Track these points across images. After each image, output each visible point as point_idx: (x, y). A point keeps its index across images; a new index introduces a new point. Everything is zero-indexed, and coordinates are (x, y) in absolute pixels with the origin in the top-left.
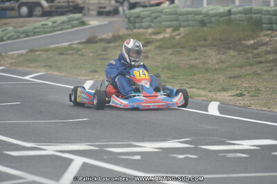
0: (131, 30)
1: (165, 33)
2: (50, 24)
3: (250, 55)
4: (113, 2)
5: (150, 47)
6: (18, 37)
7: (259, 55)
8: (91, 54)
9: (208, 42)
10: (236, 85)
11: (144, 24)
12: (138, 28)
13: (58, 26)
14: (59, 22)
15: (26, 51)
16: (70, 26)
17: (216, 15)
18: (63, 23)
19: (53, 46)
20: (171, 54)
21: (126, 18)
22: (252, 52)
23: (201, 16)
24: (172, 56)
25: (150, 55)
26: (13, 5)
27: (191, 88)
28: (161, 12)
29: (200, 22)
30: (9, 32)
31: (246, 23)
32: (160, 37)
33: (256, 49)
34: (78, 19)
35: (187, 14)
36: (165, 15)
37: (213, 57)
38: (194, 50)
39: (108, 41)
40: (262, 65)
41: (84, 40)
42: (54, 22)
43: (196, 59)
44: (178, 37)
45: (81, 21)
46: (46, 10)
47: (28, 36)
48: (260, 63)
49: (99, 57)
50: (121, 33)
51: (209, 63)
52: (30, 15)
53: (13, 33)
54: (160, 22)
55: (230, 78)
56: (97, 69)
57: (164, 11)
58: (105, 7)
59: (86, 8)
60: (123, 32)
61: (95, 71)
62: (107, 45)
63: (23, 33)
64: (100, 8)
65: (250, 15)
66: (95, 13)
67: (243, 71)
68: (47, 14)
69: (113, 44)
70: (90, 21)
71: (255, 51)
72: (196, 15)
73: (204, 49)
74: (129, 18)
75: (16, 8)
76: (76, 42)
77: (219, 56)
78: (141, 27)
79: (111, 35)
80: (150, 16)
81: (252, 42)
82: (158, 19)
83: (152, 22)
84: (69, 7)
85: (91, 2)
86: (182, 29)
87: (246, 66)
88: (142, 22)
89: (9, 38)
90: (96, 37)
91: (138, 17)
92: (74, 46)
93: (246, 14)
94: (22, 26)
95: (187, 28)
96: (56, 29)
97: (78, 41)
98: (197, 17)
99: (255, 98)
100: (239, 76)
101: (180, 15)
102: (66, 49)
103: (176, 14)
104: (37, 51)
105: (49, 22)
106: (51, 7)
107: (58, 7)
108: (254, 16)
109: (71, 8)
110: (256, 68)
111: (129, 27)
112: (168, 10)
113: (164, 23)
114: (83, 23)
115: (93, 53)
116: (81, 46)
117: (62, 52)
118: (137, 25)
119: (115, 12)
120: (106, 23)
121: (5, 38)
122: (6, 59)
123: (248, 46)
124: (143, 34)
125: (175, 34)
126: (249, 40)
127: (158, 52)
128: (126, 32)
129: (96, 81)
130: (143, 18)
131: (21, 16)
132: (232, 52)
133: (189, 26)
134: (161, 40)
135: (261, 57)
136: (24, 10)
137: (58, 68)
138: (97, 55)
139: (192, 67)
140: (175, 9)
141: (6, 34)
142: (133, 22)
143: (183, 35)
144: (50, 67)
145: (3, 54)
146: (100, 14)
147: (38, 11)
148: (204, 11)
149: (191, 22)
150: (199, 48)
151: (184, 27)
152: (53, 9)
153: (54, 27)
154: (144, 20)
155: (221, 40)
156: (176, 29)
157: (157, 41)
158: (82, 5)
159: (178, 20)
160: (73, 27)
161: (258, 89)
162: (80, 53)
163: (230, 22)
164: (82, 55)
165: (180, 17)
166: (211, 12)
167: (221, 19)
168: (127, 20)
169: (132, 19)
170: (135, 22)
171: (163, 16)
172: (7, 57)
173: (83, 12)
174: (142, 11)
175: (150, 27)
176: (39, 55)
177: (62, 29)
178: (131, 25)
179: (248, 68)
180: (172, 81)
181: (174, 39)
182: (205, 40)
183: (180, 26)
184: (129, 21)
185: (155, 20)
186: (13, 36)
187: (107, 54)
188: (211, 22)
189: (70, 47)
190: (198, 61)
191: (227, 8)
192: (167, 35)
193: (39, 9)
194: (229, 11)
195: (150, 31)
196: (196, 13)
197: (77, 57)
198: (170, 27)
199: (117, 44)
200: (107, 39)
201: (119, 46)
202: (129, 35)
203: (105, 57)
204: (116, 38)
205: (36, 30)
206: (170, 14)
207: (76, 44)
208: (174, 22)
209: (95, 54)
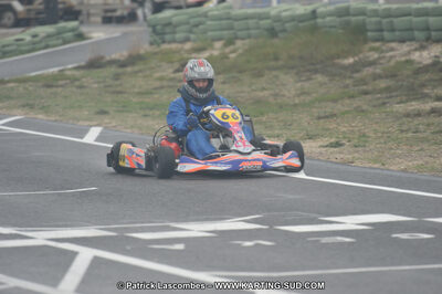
0: (159, 45)
1: (213, 49)
2: (28, 38)
3: (348, 81)
4: (127, 2)
7: (363, 81)
8: (96, 85)
9: (280, 63)
10: (328, 129)
11: (179, 36)
12: (170, 42)
13: (41, 41)
14: (42, 35)
16: (60, 41)
17: (293, 19)
18: (49, 36)
19: (33, 74)
21: (149, 26)
22: (350, 77)
23: (269, 21)
24: (226, 86)
28: (205, 15)
29: (267, 30)
31: (340, 31)
32: (205, 55)
33: (357, 71)
34: (73, 30)
35: (247, 17)
36: (212, 20)
37: (290, 86)
38: (259, 74)
39: (123, 64)
40: (369, 97)
41: (83, 63)
42: (35, 36)
43: (263, 89)
44: (233, 56)
45: (77, 32)
46: (21, 16)
48: (366, 93)
49: (109, 89)
50: (142, 52)
51: (284, 96)
54: (205, 32)
55: (319, 118)
56: (106, 109)
57: (210, 13)
58: (114, 11)
59: (84, 12)
60: (145, 48)
61: (103, 112)
62: (120, 70)
64: (106, 11)
65: (346, 18)
66: (99, 19)
67: (339, 107)
68: (23, 22)
69: (129, 69)
70: (90, 32)
71: (356, 75)
72: (261, 19)
73: (274, 73)
74: (154, 27)
76: (70, 66)
77: (299, 85)
78: (174, 41)
79: (125, 53)
80: (188, 23)
81: (351, 60)
82: (201, 27)
83: (191, 32)
85: (92, 2)
86: (239, 43)
87: (342, 98)
88: (174, 33)
90: (102, 58)
91: (169, 24)
92: (68, 73)
93: (340, 16)
95: (247, 41)
97: (74, 65)
98: (262, 22)
99: (360, 149)
100: (333, 115)
101: (236, 20)
102: (55, 77)
103: (229, 19)
104: (9, 82)
105: (26, 35)
106: (29, 10)
107: (39, 12)
108: (353, 19)
109: (61, 13)
110: (359, 102)
111: (155, 41)
112: (216, 13)
113: (210, 34)
114: (81, 37)
115: (99, 82)
116: (77, 73)
117: (49, 83)
118: (168, 37)
119: (131, 18)
120: (117, 34)
123: (345, 68)
124: (178, 51)
125: (227, 50)
126: (346, 57)
128: (154, 49)
129: (105, 128)
130: (176, 26)
132: (320, 78)
133: (249, 37)
135: (365, 84)
137: (45, 109)
138: (105, 86)
139: (258, 102)
140: (227, 11)
142: (160, 33)
143: (240, 51)
144: (31, 107)
146: (107, 20)
147: (8, 18)
148: (273, 12)
149: (253, 32)
150: (267, 72)
151: (243, 39)
152: (32, 15)
153: (34, 44)
154: (178, 29)
155: (301, 58)
156: (230, 42)
158: (77, 8)
159: (231, 28)
160: (65, 42)
161: (364, 135)
162: (77, 83)
163: (315, 29)
164: (81, 87)
165: (236, 23)
166: (284, 14)
167: (301, 25)
168: (150, 29)
169: (158, 27)
170: (164, 34)
171: (209, 23)
173: (81, 18)
174: (176, 15)
175: (187, 40)
176: (12, 88)
177: (47, 47)
178: (157, 38)
179: (348, 101)
181: (227, 58)
182: (276, 59)
183: (237, 38)
184: (154, 31)
185: (195, 30)
187: (121, 85)
188: (284, 31)
189: (61, 75)
190: (266, 93)
191: (310, 8)
192: (216, 53)
193: (10, 14)
194: (314, 12)
195: (188, 46)
196: (260, 17)
197: (74, 89)
198: (219, 39)
199: (136, 68)
200: (119, 61)
201: (140, 71)
202: (156, 53)
203: (119, 89)
204: (134, 59)
205: (7, 49)
206: (220, 18)
207: (70, 69)
208: (225, 32)
209: (102, 85)
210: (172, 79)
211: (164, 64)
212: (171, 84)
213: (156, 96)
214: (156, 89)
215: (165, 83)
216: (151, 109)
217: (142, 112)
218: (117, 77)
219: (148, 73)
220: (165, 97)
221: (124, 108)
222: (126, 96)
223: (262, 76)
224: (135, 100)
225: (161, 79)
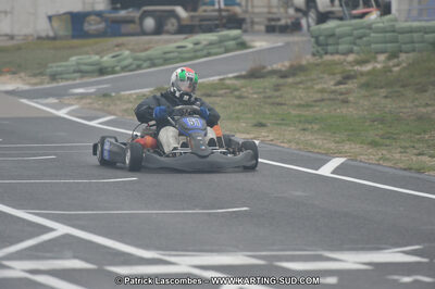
0: (321, 57)
1: (376, 62)
2: (190, 46)
4: (291, 11)
5: (350, 85)
6: (139, 67)
8: (255, 96)
11: (342, 47)
12: (332, 54)
13: (202, 50)
14: (205, 43)
15: (152, 89)
16: (222, 50)
18: (211, 44)
20: (386, 97)
21: (312, 36)
24: (389, 100)
25: (351, 99)
26: (132, 15)
27: (420, 154)
28: (369, 27)
29: (432, 44)
30: (125, 59)
32: (367, 68)
34: (235, 38)
35: (411, 31)
36: (374, 32)
38: (422, 89)
39: (283, 75)
41: (244, 73)
42: (196, 44)
43: (427, 105)
44: (396, 69)
45: (239, 41)
46: (185, 23)
47: (154, 65)
49: (269, 100)
50: (304, 62)
52: (158, 31)
53: (129, 61)
54: (369, 44)
56: (264, 121)
57: (374, 26)
58: (279, 20)
59: (248, 20)
60: (307, 59)
61: (261, 125)
62: (282, 81)
63: (145, 61)
64: (273, 20)
66: (263, 28)
68: (185, 29)
69: (290, 80)
70: (253, 41)
72: (426, 33)
74: (317, 38)
75: (137, 20)
76: (230, 75)
78: (337, 53)
79: (287, 64)
80: (350, 35)
82: (365, 39)
83: (355, 44)
84: (220, 18)
85: (256, 10)
86: (403, 56)
88: (338, 44)
89: (124, 69)
90: (264, 67)
91: (333, 35)
92: (228, 82)
94: (146, 50)
95: (411, 55)
96: (199, 54)
97: (235, 74)
98: (426, 36)
101: (401, 33)
102: (215, 87)
103: (394, 31)
105: (188, 42)
106: (192, 17)
107: (203, 19)
109: (224, 21)
111: (318, 52)
112: (381, 25)
113: (373, 46)
114: (243, 45)
115: (259, 93)
116: (238, 83)
117: (209, 92)
118: (330, 48)
119: (295, 27)
120: (280, 44)
121: (118, 69)
122: (118, 102)
124: (340, 63)
125: (391, 63)
127: (363, 92)
128: (317, 60)
129: (261, 142)
130: (340, 37)
131: (144, 33)
133: (414, 50)
134: (369, 73)
136: (150, 23)
138: (265, 97)
139: (420, 118)
140: (392, 23)
141: (119, 61)
142: (322, 44)
143: (404, 65)
145: (113, 94)
146: (271, 29)
147: (171, 24)
149: (417, 45)
150: (431, 87)
151: (406, 52)
152: (196, 23)
153: (196, 51)
154: (341, 40)
156: (394, 55)
157: (362, 74)
158: (241, 16)
159: (395, 41)
160: (227, 51)
162: (237, 93)
164: (240, 97)
165: (400, 36)
168: (313, 40)
169: (321, 38)
170: (327, 45)
171: (372, 35)
172: (120, 99)
173: (244, 26)
174: (339, 26)
175: (351, 51)
177: (209, 55)
178: (319, 49)
180: (388, 142)
181: (391, 71)
183: (401, 51)
184: (318, 43)
185: (358, 41)
186: (131, 64)
187: (281, 96)
189: (221, 84)
190: (430, 109)
192: (379, 66)
193: (174, 21)
195: (351, 58)
196: (426, 31)
197: (234, 100)
198: (382, 52)
199: (298, 79)
200: (280, 71)
201: (300, 83)
202: (317, 65)
203: (278, 100)
204: (295, 70)
205: (168, 56)
206: (384, 31)
207: (230, 78)
208: (389, 45)
209: (261, 96)
210: (333, 92)
211: (326, 76)
212: (332, 96)
213: (317, 109)
214: (316, 101)
215: (326, 96)
216: (310, 123)
217: (301, 126)
218: (277, 88)
219: (309, 84)
220: (325, 110)
221: (283, 121)
222: (286, 107)
223: (426, 91)
224: (294, 112)
225: (322, 91)
